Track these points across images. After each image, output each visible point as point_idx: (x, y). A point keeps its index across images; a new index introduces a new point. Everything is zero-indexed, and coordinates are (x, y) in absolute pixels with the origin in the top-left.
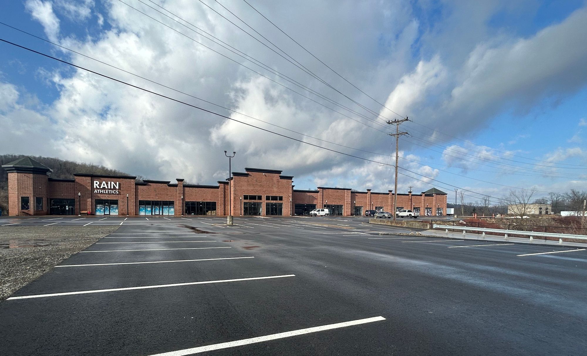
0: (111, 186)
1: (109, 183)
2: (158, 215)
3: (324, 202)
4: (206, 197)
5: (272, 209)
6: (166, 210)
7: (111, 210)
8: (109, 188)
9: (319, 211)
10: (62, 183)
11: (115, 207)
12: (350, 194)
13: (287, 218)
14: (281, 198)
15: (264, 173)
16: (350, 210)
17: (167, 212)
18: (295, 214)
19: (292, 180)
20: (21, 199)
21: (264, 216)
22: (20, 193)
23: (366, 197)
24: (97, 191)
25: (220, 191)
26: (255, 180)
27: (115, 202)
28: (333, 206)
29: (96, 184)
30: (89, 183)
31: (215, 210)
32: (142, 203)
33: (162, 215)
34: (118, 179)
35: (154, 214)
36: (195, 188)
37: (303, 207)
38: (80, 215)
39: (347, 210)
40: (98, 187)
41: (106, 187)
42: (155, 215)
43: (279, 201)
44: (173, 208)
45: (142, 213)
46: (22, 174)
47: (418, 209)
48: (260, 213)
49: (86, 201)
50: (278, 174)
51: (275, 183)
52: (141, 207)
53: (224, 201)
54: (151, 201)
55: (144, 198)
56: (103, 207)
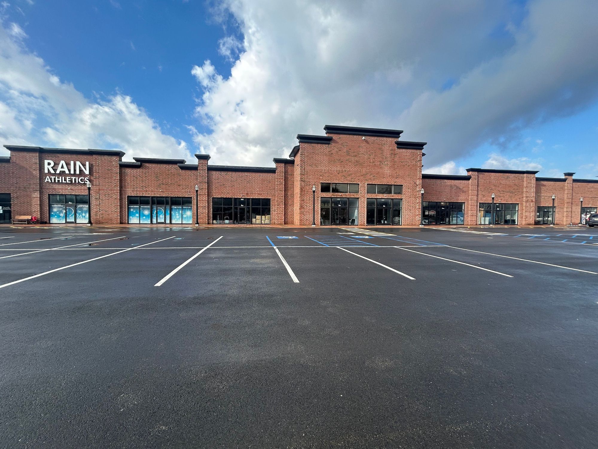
0: (75, 170)
1: (72, 163)
2: (162, 223)
3: (479, 199)
5: (380, 211)
6: (177, 215)
7: (78, 215)
8: (72, 172)
11: (84, 209)
12: (534, 181)
14: (399, 189)
15: (365, 135)
16: (532, 214)
17: (179, 218)
19: (423, 151)
21: (362, 226)
23: (563, 188)
24: (51, 179)
25: (278, 178)
26: (345, 150)
27: (85, 200)
28: (498, 207)
29: (48, 165)
30: (36, 163)
31: (269, 213)
32: (132, 201)
33: (171, 223)
34: (89, 157)
35: (156, 222)
36: (230, 173)
37: (440, 207)
39: (527, 214)
40: (52, 172)
41: (67, 172)
42: (158, 223)
43: (393, 196)
44: (191, 209)
45: (134, 220)
48: (353, 221)
49: (30, 196)
50: (393, 139)
51: (386, 158)
52: (132, 208)
53: (286, 196)
54: (149, 197)
55: (137, 191)
56: (63, 209)
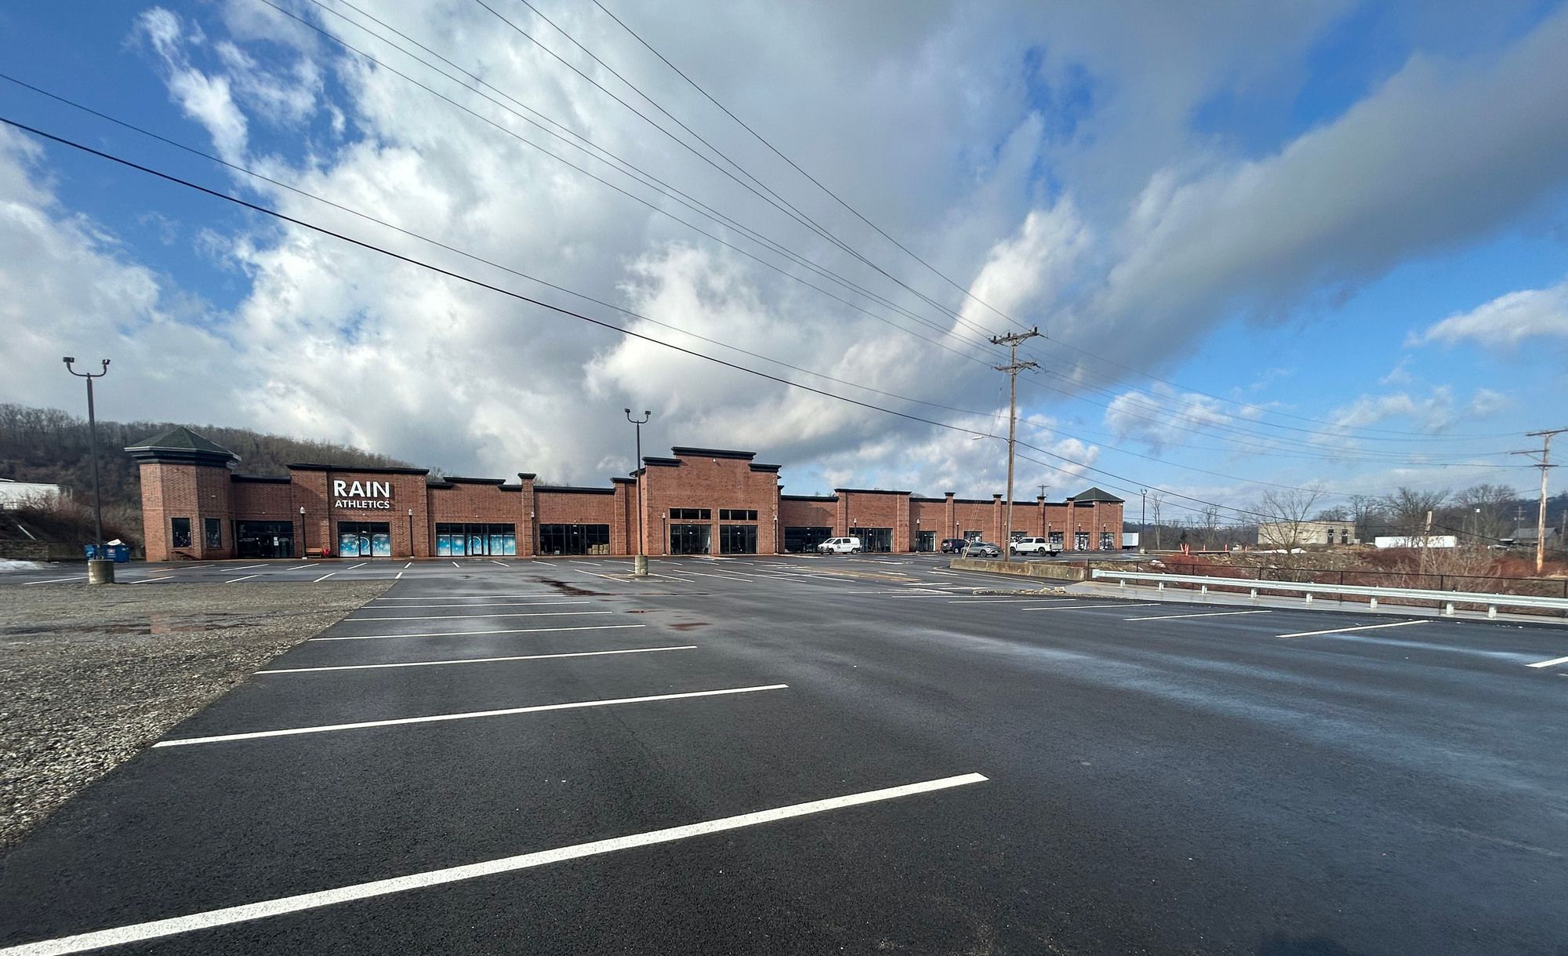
0: (372, 493)
1: (368, 484)
2: (480, 555)
3: (849, 524)
4: (589, 514)
5: (734, 539)
6: (497, 545)
7: (374, 546)
8: (369, 495)
9: (838, 542)
10: (261, 485)
11: (383, 539)
12: (907, 503)
13: (768, 558)
14: (753, 515)
15: (715, 457)
16: (907, 540)
17: (500, 549)
18: (786, 551)
19: (778, 474)
20: (171, 522)
21: (715, 554)
22: (170, 510)
23: (943, 510)
24: (343, 503)
25: (617, 501)
26: (695, 473)
27: (384, 528)
28: (870, 532)
29: (339, 487)
30: (324, 485)
31: (607, 542)
32: (443, 529)
33: (490, 555)
34: (387, 476)
35: (471, 554)
36: (560, 495)
37: (804, 533)
38: (306, 558)
39: (901, 539)
40: (344, 494)
41: (363, 495)
42: (473, 555)
43: (748, 522)
44: (513, 538)
45: (445, 552)
46: (170, 467)
47: (1060, 535)
48: (707, 549)
49: (317, 525)
50: (745, 461)
51: (739, 482)
52: (442, 537)
53: (628, 521)
54: (462, 524)
55: (447, 517)
56: (356, 540)
